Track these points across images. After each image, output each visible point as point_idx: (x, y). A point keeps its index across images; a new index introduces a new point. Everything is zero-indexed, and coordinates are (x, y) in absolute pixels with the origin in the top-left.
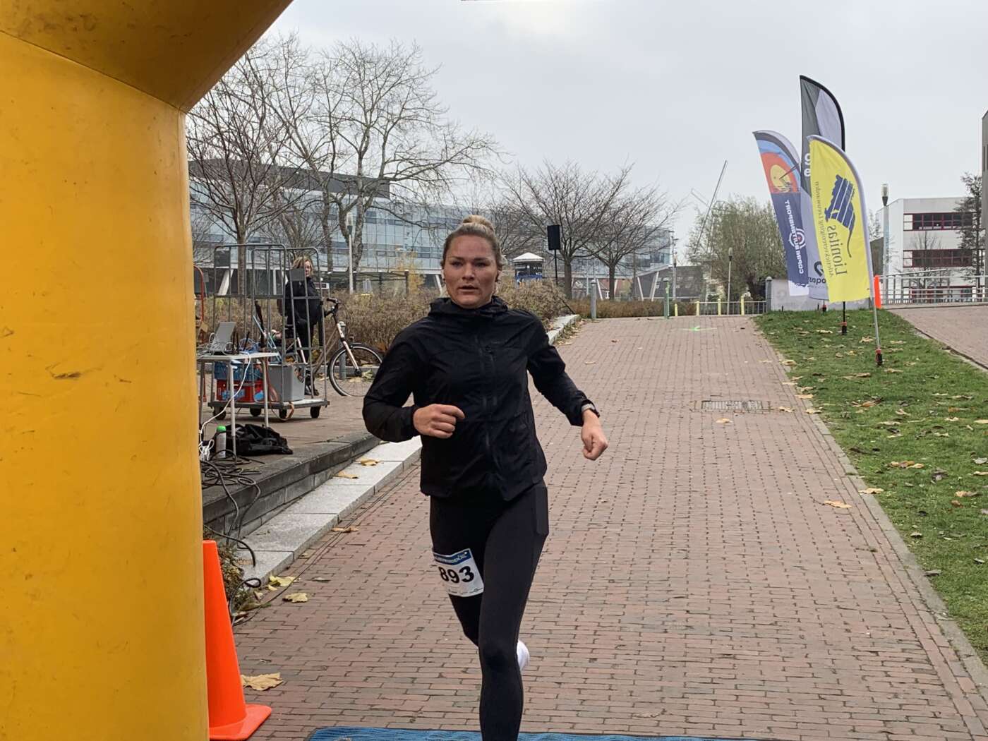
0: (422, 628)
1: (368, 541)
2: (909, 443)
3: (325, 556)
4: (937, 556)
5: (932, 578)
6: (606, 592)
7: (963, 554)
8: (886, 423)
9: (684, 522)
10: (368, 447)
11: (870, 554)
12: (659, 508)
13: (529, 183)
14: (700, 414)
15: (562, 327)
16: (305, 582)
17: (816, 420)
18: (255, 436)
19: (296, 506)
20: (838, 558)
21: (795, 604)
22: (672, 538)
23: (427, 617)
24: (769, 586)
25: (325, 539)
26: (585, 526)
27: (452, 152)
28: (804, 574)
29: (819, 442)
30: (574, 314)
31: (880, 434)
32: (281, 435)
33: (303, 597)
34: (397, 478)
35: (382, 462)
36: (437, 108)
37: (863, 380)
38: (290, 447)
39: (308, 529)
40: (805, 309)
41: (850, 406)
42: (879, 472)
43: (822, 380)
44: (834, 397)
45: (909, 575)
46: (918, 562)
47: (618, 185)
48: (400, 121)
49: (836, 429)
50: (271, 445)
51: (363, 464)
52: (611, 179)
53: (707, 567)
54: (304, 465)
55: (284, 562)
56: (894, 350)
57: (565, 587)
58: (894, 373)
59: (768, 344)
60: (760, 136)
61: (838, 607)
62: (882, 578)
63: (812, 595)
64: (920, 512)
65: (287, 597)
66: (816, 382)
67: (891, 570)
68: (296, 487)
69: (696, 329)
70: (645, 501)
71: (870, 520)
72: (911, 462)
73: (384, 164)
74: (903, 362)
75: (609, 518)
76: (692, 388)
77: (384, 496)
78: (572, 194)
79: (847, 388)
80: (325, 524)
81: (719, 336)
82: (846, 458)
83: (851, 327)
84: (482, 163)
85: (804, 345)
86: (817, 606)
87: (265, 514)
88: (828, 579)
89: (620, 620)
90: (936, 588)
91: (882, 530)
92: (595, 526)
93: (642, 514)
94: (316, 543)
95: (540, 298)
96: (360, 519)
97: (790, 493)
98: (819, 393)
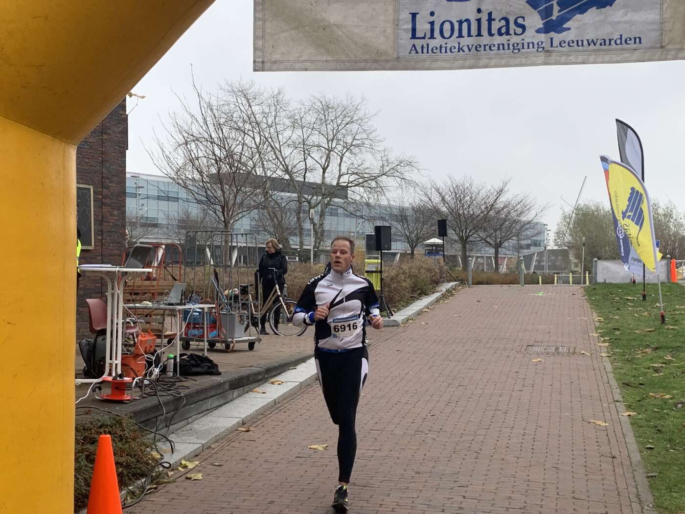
0: (274, 502)
1: (259, 438)
2: (667, 380)
3: (226, 448)
4: (660, 463)
5: (651, 478)
6: (412, 480)
7: (679, 462)
8: (654, 365)
9: (483, 432)
10: (279, 372)
11: (611, 460)
12: (469, 421)
13: (437, 190)
14: (523, 355)
15: (444, 290)
16: (205, 466)
17: (606, 362)
18: (196, 362)
19: (216, 412)
20: (586, 462)
21: (543, 495)
22: (471, 443)
23: (280, 494)
24: (529, 480)
25: (230, 436)
26: (413, 433)
27: (387, 169)
28: (557, 473)
29: (602, 377)
30: (456, 281)
31: (647, 373)
32: (215, 362)
33: (199, 476)
34: (295, 394)
35: (286, 382)
36: (376, 139)
37: (648, 333)
38: (220, 370)
39: (218, 428)
40: (621, 282)
41: (634, 352)
42: (639, 401)
43: (617, 333)
44: (624, 345)
45: (634, 476)
46: (645, 467)
47: (500, 192)
48: (352, 147)
49: (617, 368)
50: (206, 369)
51: (273, 383)
52: (496, 188)
53: (489, 465)
54: (225, 383)
55: (194, 451)
56: (677, 312)
57: (383, 476)
58: (672, 329)
59: (589, 306)
60: (604, 160)
61: (574, 498)
62: (613, 478)
63: (558, 488)
64: (658, 430)
65: (188, 476)
66: (613, 334)
67: (622, 472)
68: (218, 399)
69: (540, 294)
70: (461, 416)
71: (619, 434)
72: (664, 394)
73: (340, 176)
74: (681, 322)
75: (432, 427)
76: (523, 336)
77: (281, 406)
78: (468, 198)
79: (635, 339)
80: (231, 425)
81: (555, 300)
82: (618, 390)
83: (651, 296)
84: (407, 176)
85: (613, 307)
86: (558, 496)
87: (191, 417)
88: (573, 477)
89: (413, 501)
90: (651, 486)
91: (626, 443)
92: (419, 433)
93: (456, 425)
94: (222, 438)
95: (429, 270)
96: (258, 422)
97: (567, 414)
98: (614, 342)
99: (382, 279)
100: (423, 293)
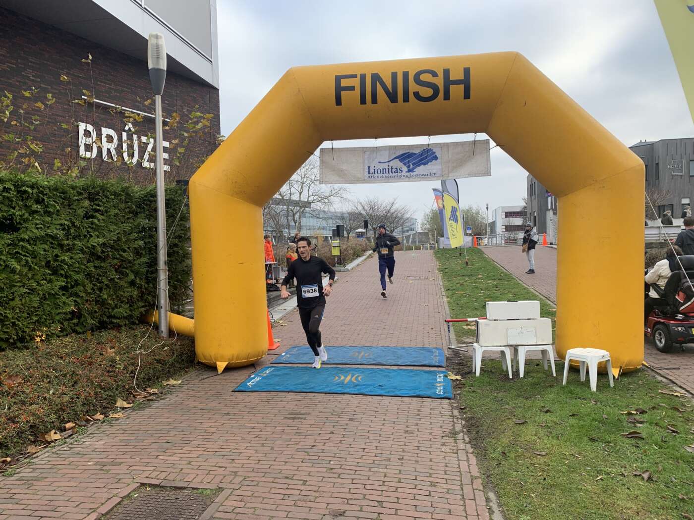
11: (438, 313)
13: (361, 204)
14: (406, 280)
15: (368, 255)
16: (286, 322)
17: (440, 281)
20: (429, 314)
24: (408, 320)
25: (291, 313)
29: (438, 287)
31: (457, 285)
37: (460, 270)
41: (452, 277)
42: (452, 295)
43: (447, 270)
44: (449, 275)
47: (392, 204)
49: (445, 284)
50: (275, 289)
52: (390, 202)
55: (280, 317)
56: (473, 260)
58: (470, 268)
59: (435, 259)
60: (434, 190)
64: (458, 304)
65: (281, 325)
66: (445, 271)
67: (442, 317)
69: (413, 255)
71: (442, 306)
72: (462, 292)
73: (309, 197)
74: (475, 264)
78: (376, 207)
79: (454, 272)
82: (444, 292)
83: (463, 253)
85: (446, 259)
91: (444, 308)
94: (288, 314)
95: (361, 245)
98: (445, 274)
99: (340, 250)
100: (358, 256)
